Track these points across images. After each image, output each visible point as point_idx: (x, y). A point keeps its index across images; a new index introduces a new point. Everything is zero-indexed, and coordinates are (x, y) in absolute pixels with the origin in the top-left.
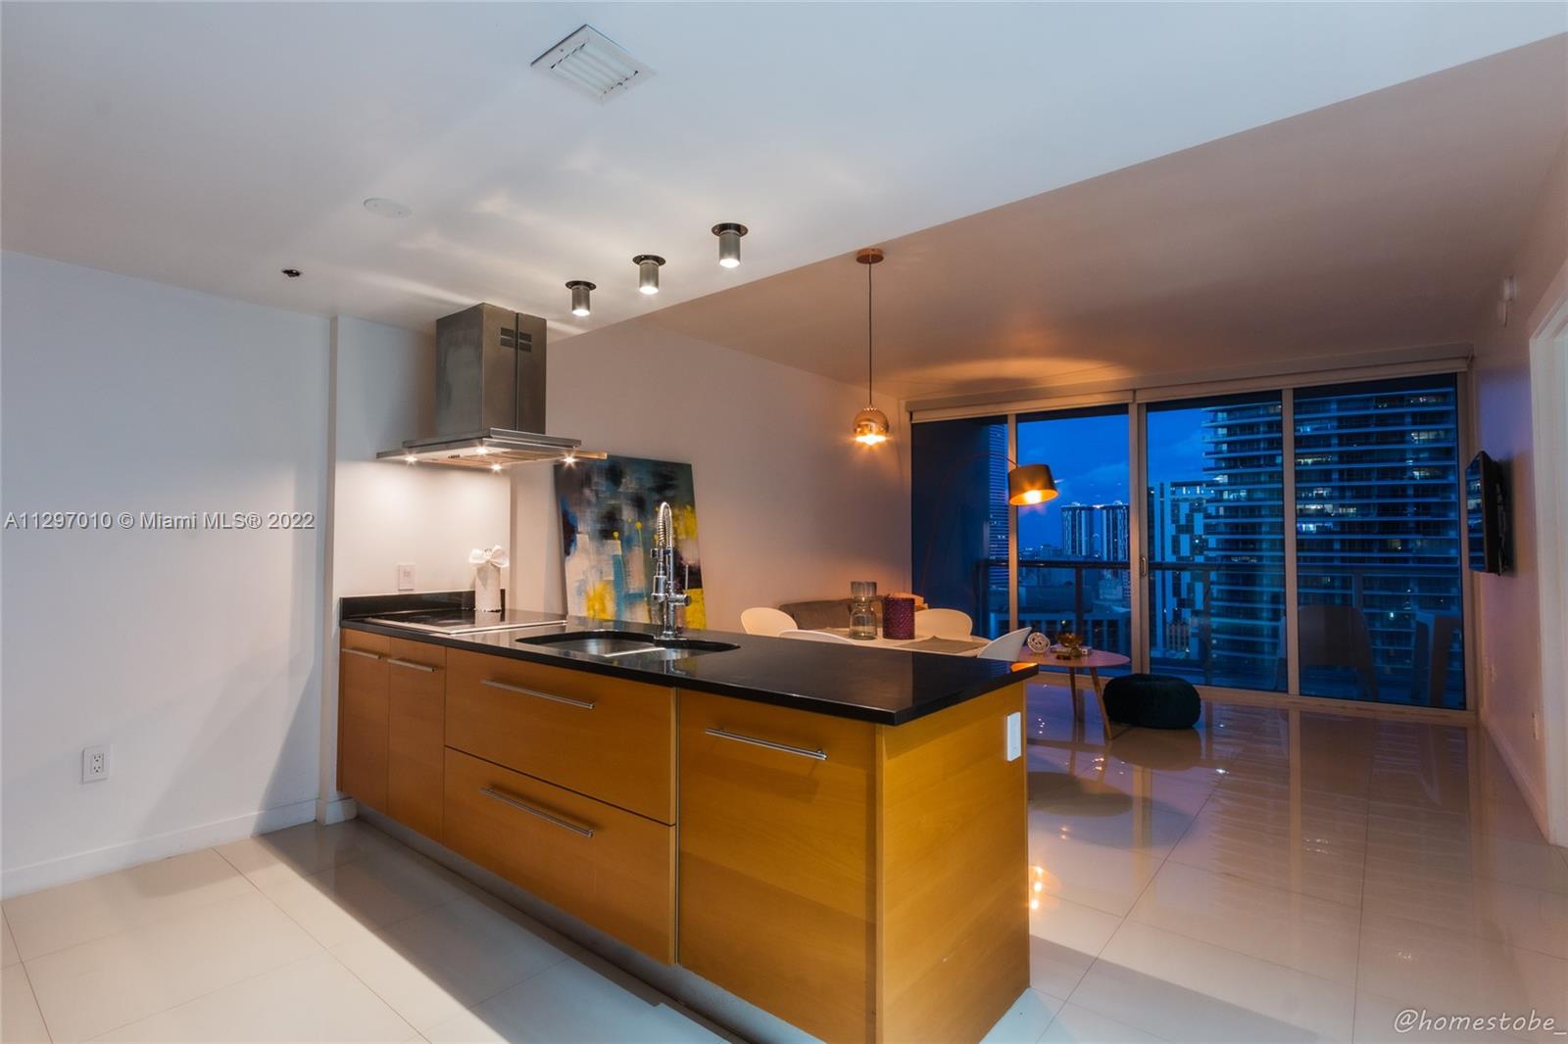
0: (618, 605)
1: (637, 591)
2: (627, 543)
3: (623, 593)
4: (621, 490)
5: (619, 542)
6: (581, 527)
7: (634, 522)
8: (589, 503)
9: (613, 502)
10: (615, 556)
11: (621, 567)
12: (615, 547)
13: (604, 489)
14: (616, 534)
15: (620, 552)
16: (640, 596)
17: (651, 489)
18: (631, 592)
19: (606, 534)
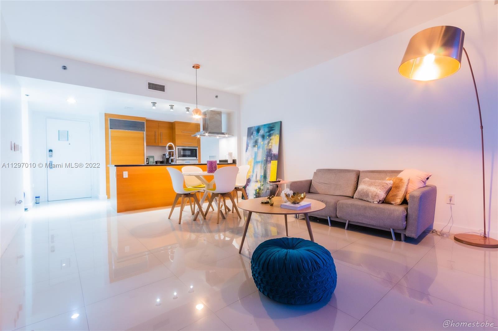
0: (254, 164)
1: (259, 161)
2: (258, 148)
3: (255, 161)
4: (259, 134)
5: (257, 148)
6: (249, 146)
7: (261, 142)
8: (252, 139)
9: (257, 138)
10: (256, 152)
11: (256, 154)
12: (256, 149)
13: (255, 135)
14: (256, 146)
15: (256, 151)
16: (259, 162)
17: (266, 132)
18: (258, 161)
19: (254, 146)
